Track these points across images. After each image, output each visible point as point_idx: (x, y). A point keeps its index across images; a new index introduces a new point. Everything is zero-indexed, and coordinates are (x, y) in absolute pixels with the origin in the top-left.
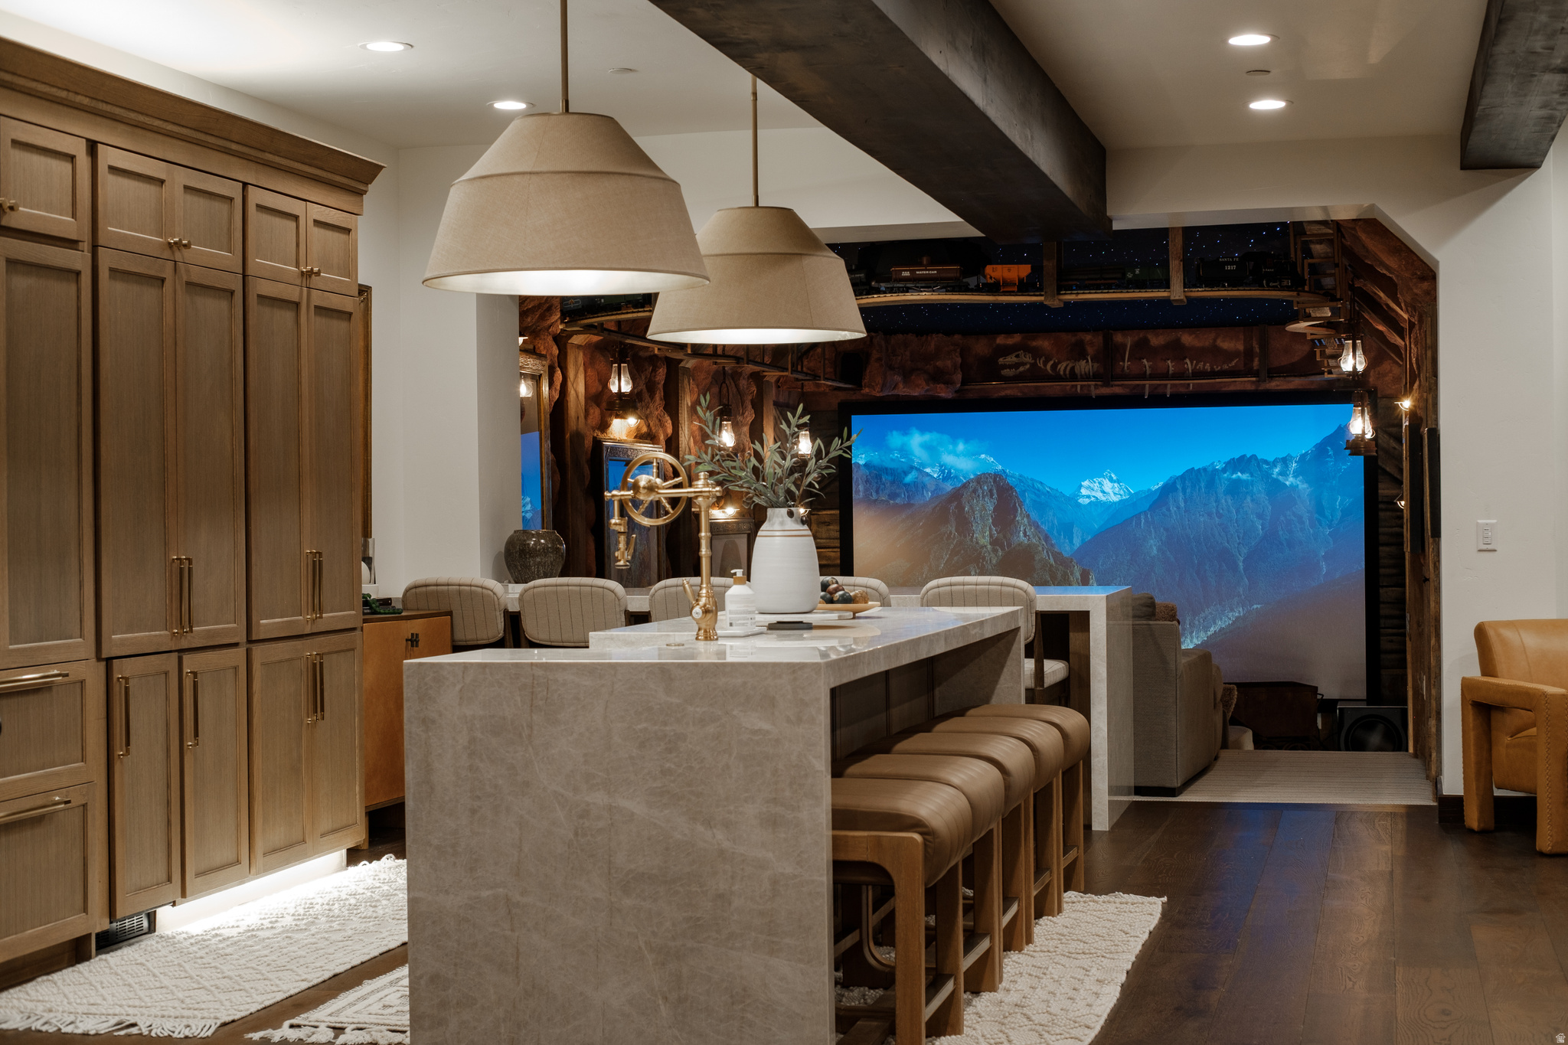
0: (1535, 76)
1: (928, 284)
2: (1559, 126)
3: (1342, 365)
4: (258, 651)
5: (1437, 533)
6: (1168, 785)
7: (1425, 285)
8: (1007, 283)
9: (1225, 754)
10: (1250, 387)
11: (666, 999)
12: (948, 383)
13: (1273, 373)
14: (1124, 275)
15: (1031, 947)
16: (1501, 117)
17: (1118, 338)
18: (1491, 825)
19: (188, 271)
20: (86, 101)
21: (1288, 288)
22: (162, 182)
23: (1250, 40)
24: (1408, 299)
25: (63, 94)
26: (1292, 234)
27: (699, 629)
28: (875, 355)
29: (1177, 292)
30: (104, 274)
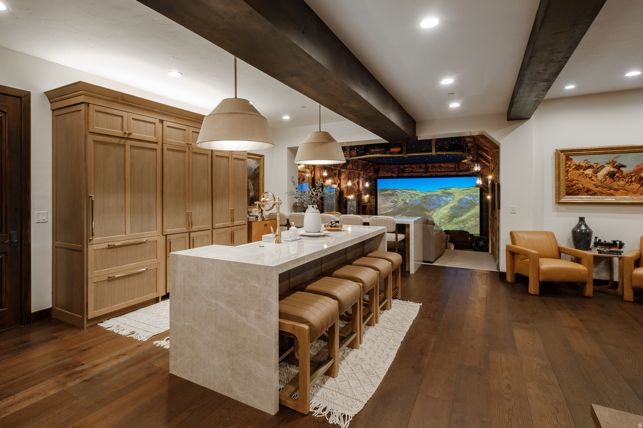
0: (537, 83)
1: (379, 153)
2: (539, 104)
3: (475, 169)
4: (214, 231)
5: (499, 208)
6: (430, 261)
7: (496, 150)
8: (395, 152)
9: (446, 250)
10: (455, 174)
11: (229, 368)
12: (395, 173)
13: (460, 171)
14: (421, 150)
15: (376, 325)
16: (522, 101)
17: (428, 165)
18: (514, 281)
19: (193, 150)
20: (159, 111)
21: (461, 152)
22: (185, 130)
23: (447, 81)
24: (491, 154)
25: (151, 109)
26: (462, 141)
27: (276, 240)
28: (381, 168)
29: (434, 153)
30: (165, 150)
